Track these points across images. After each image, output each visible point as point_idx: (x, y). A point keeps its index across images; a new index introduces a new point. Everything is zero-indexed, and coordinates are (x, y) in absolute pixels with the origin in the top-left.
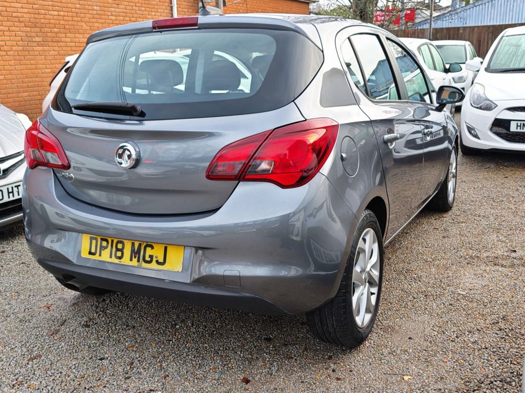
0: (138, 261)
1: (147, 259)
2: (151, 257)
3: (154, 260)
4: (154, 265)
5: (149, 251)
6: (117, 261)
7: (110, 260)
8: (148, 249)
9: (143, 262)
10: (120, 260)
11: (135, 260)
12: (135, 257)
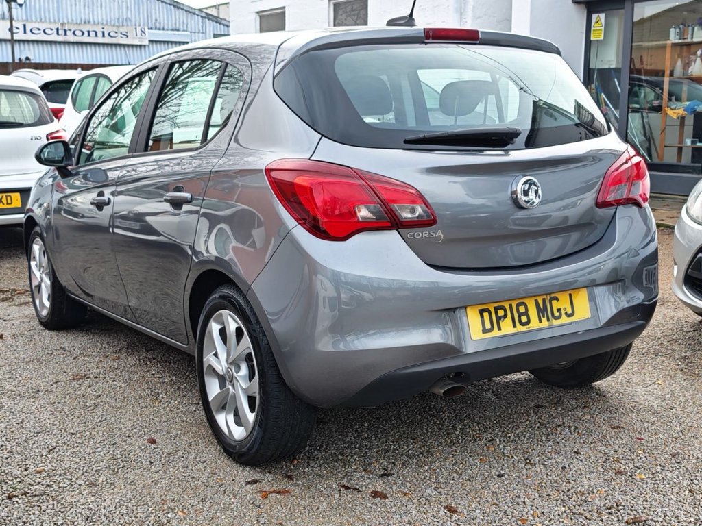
0: (548, 320)
1: (556, 314)
2: (559, 310)
3: (563, 312)
4: (564, 320)
5: (556, 305)
6: (524, 328)
7: (514, 331)
8: (554, 302)
9: (554, 320)
10: (528, 326)
11: (545, 320)
12: (544, 317)
